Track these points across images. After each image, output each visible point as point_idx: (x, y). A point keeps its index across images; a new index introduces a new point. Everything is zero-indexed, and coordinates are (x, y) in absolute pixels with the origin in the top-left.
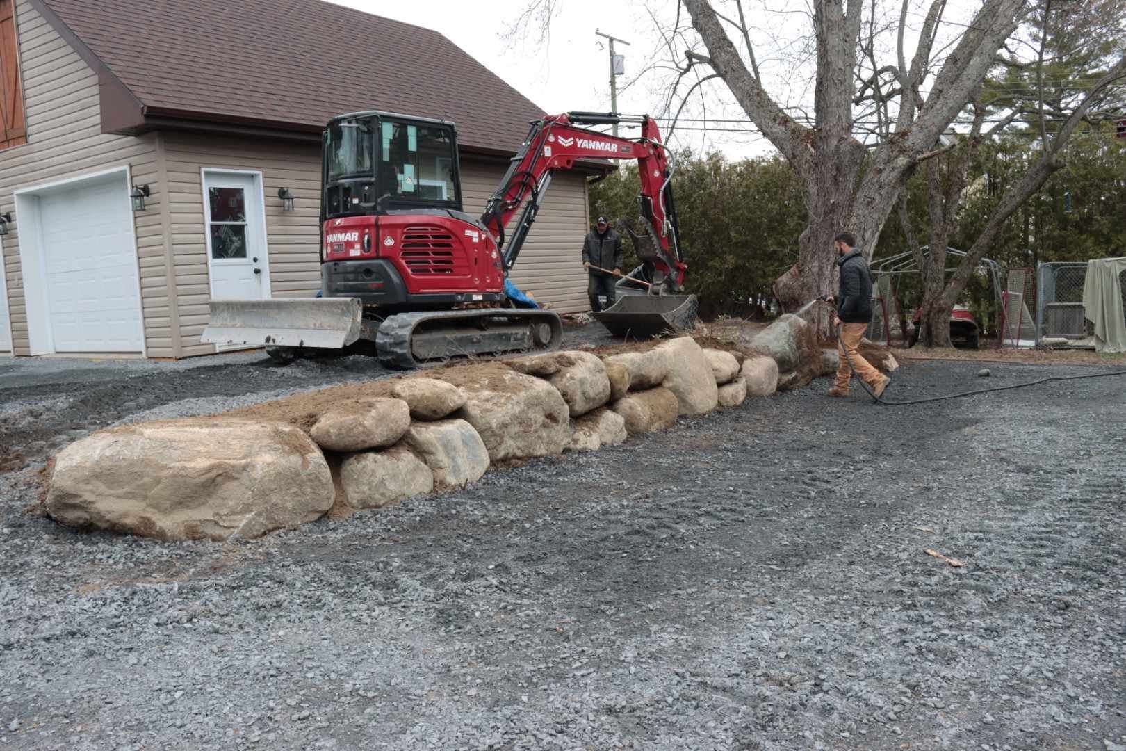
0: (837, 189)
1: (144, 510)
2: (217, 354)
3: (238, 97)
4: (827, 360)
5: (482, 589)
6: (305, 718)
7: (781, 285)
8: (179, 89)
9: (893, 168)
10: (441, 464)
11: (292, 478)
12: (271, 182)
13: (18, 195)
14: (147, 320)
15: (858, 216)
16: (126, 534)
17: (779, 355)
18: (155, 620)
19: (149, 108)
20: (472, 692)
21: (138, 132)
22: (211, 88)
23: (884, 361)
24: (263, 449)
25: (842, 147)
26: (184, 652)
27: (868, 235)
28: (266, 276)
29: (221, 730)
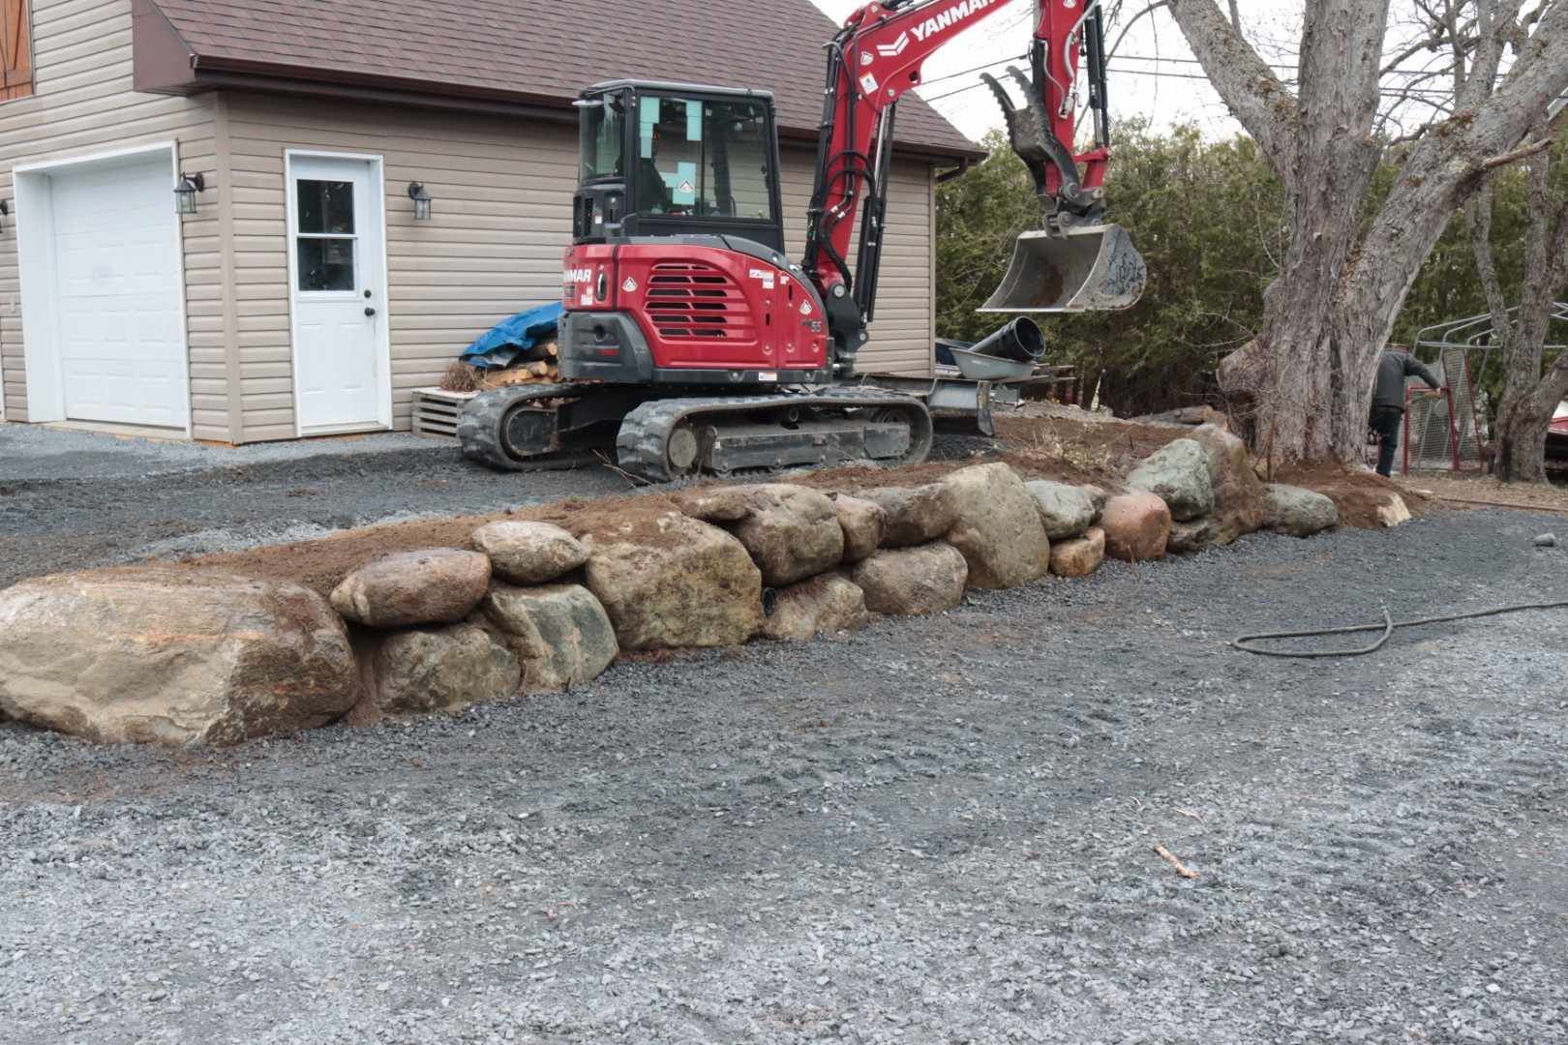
0: (1329, 214)
1: (72, 698)
2: (298, 439)
3: (350, 38)
4: (1274, 503)
5: (488, 846)
6: (158, 999)
7: (1228, 369)
8: (257, 25)
9: (1441, 179)
10: (534, 651)
11: (287, 665)
12: (395, 172)
13: (18, 174)
14: (194, 381)
15: (1371, 259)
16: (46, 729)
17: (1175, 495)
18: (32, 855)
19: (202, 58)
20: (383, 986)
21: (191, 92)
22: (306, 22)
23: (1381, 510)
24: (249, 621)
25: (1339, 145)
26: (51, 900)
27: (1385, 291)
28: (383, 319)
29: (49, 1005)
